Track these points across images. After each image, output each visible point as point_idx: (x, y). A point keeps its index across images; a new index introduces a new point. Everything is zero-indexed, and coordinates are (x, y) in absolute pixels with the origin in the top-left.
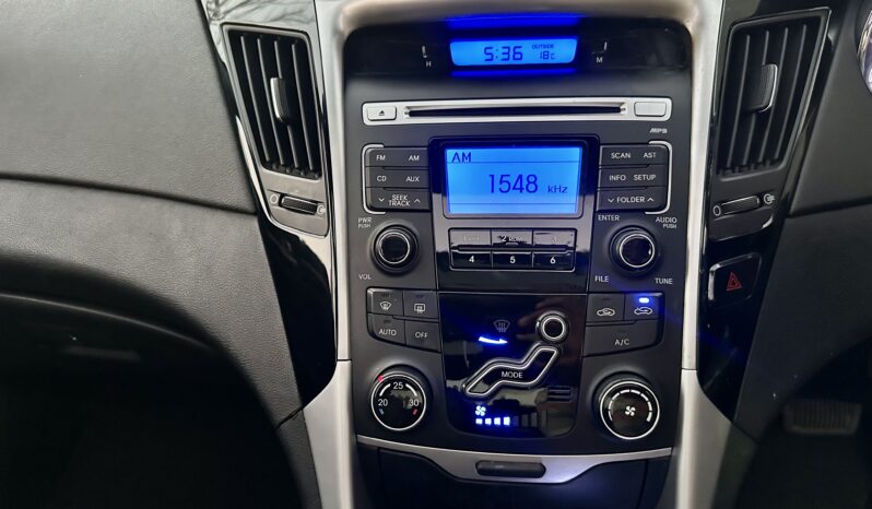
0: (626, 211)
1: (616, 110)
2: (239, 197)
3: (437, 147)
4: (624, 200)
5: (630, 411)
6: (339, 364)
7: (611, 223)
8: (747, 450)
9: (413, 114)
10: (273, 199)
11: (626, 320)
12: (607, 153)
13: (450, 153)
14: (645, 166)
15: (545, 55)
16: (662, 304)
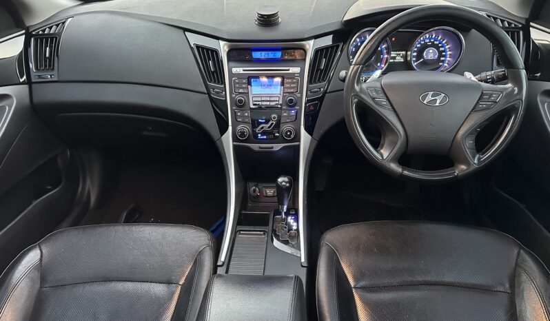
0: (289, 93)
1: (288, 70)
2: (204, 90)
3: (249, 79)
4: (289, 90)
5: (289, 133)
6: (229, 127)
7: (286, 95)
8: (315, 143)
9: (244, 70)
10: (211, 90)
11: (289, 116)
12: (286, 80)
13: (252, 80)
14: (294, 83)
15: (274, 56)
16: (297, 112)
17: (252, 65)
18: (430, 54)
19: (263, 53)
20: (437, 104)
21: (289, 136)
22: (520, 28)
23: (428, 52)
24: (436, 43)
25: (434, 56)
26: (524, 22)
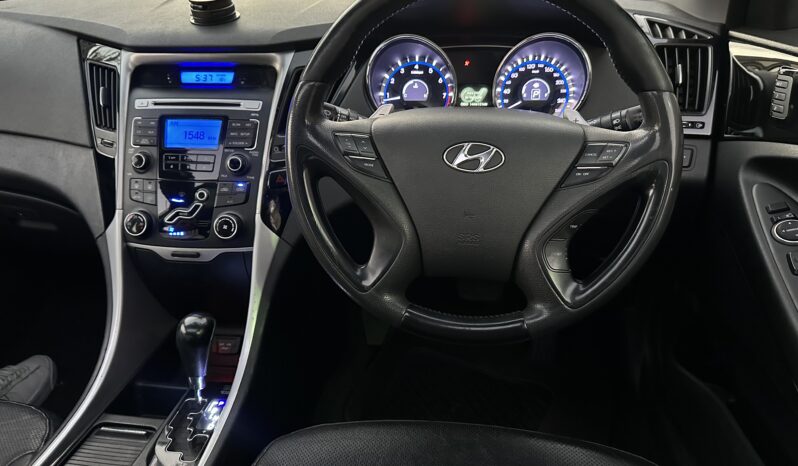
0: (235, 148)
1: (239, 105)
2: (85, 140)
3: (163, 119)
4: (235, 143)
5: (225, 227)
6: (117, 211)
7: (230, 153)
9: (156, 104)
10: (99, 141)
11: (233, 193)
12: (231, 123)
13: (169, 121)
14: (245, 129)
15: (221, 80)
16: (249, 187)
17: (173, 95)
18: (536, 91)
19: (202, 75)
20: (481, 169)
21: (228, 232)
22: (709, 42)
23: (530, 87)
24: (548, 70)
25: (543, 94)
26: (716, 31)
